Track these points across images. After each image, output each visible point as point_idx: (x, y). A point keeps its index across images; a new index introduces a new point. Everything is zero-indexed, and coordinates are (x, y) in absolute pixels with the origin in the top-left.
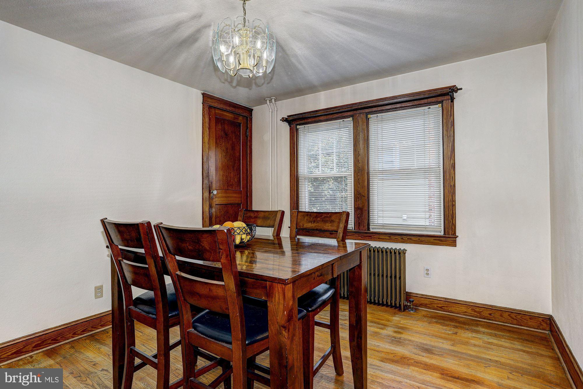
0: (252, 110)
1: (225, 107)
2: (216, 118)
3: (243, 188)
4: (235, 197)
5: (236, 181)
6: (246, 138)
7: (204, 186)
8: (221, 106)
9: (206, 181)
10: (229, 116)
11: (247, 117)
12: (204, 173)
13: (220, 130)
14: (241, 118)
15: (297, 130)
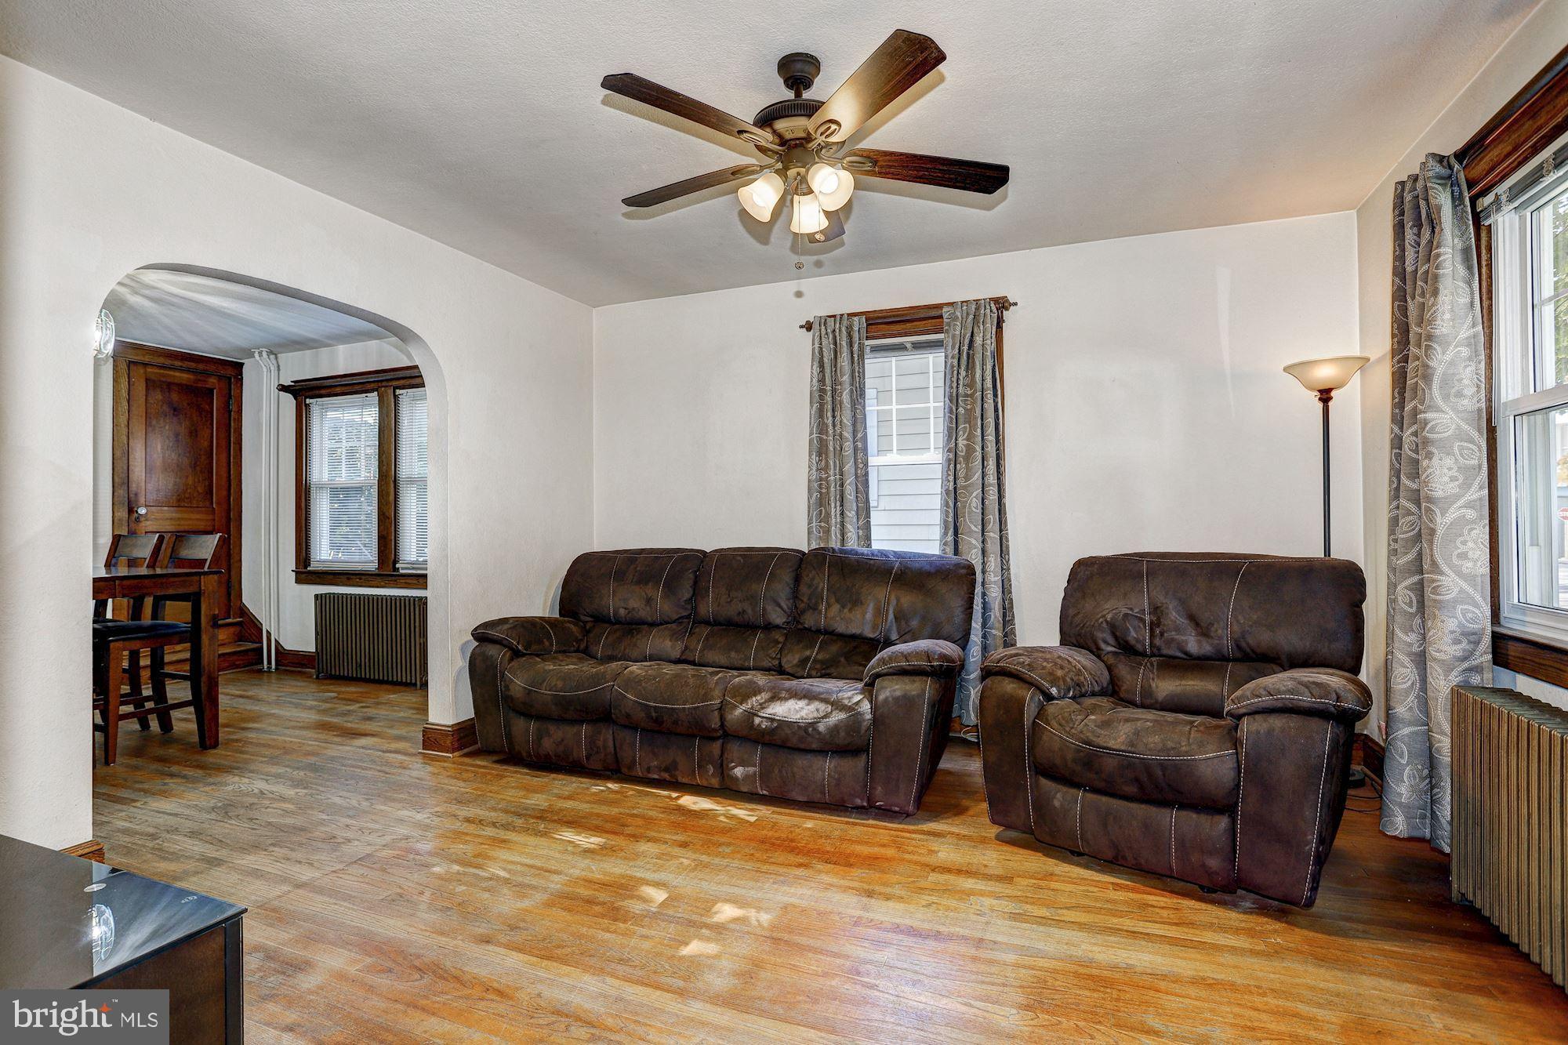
0: (242, 364)
1: (168, 362)
2: (147, 380)
3: (218, 503)
4: (197, 519)
5: (200, 491)
6: (226, 415)
7: (116, 499)
8: (161, 360)
9: (122, 492)
10: (184, 377)
11: (230, 379)
12: (116, 478)
13: (160, 403)
14: (213, 380)
15: (308, 406)
